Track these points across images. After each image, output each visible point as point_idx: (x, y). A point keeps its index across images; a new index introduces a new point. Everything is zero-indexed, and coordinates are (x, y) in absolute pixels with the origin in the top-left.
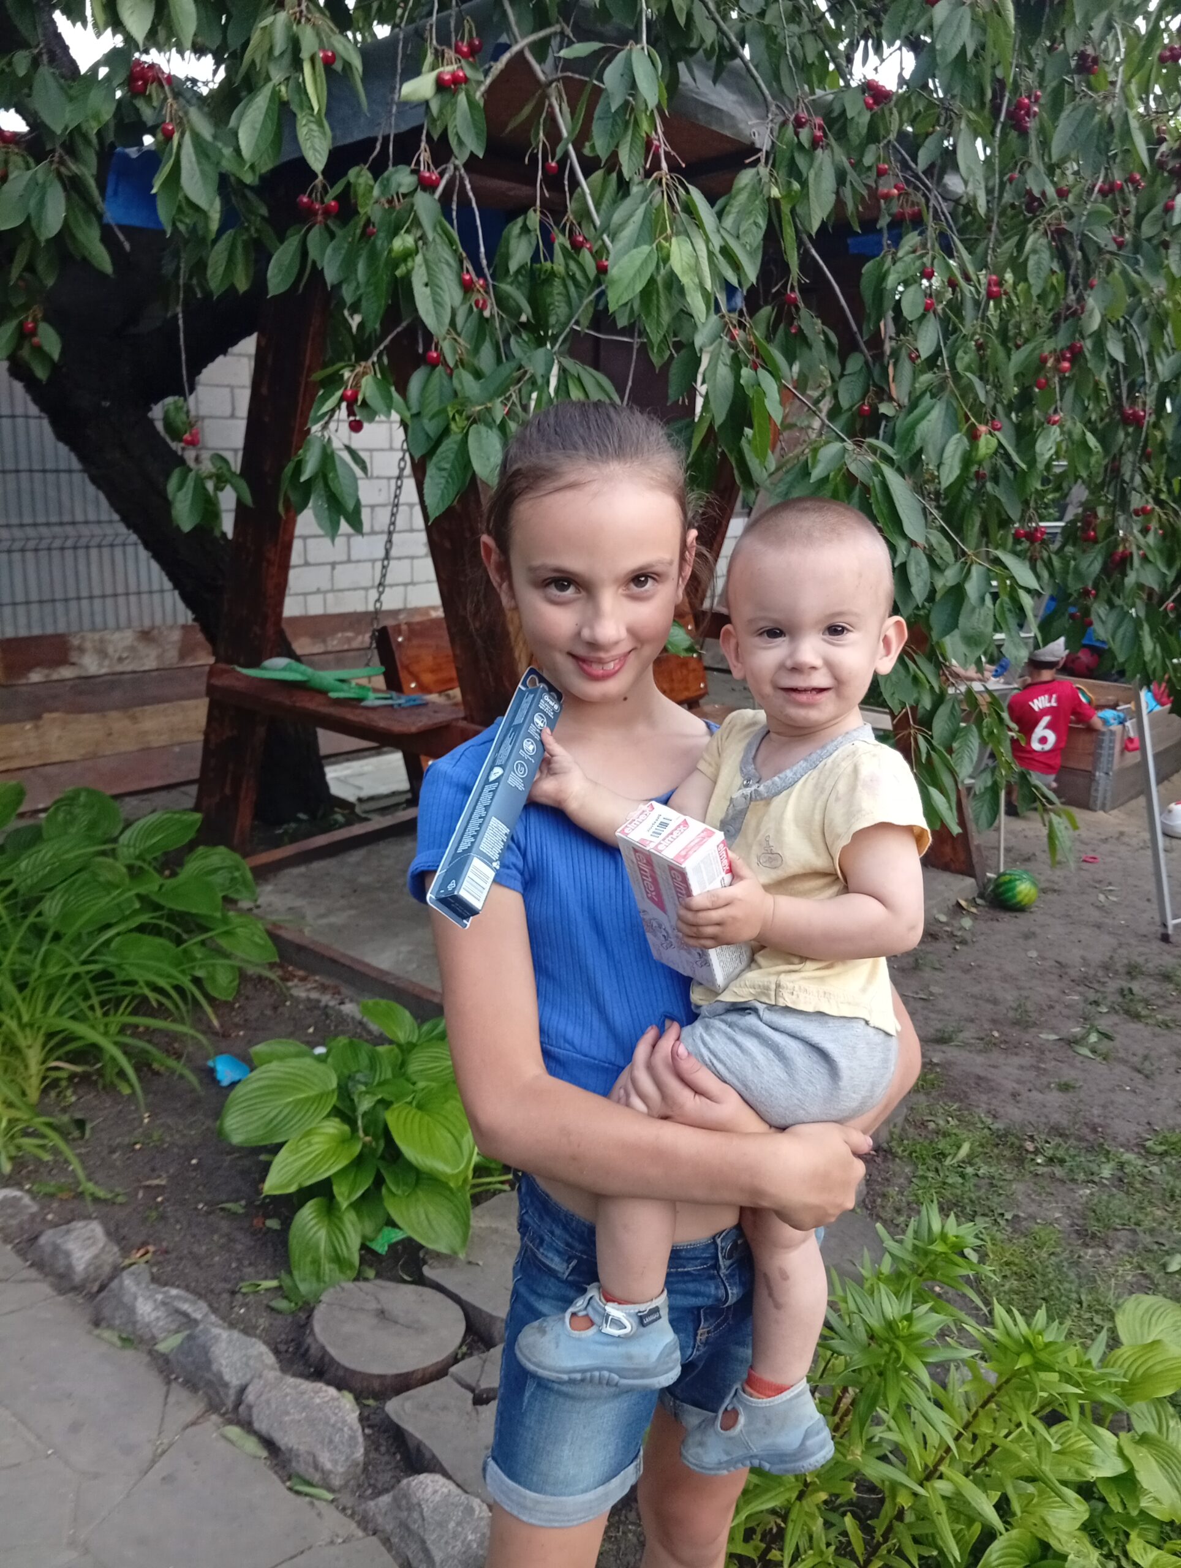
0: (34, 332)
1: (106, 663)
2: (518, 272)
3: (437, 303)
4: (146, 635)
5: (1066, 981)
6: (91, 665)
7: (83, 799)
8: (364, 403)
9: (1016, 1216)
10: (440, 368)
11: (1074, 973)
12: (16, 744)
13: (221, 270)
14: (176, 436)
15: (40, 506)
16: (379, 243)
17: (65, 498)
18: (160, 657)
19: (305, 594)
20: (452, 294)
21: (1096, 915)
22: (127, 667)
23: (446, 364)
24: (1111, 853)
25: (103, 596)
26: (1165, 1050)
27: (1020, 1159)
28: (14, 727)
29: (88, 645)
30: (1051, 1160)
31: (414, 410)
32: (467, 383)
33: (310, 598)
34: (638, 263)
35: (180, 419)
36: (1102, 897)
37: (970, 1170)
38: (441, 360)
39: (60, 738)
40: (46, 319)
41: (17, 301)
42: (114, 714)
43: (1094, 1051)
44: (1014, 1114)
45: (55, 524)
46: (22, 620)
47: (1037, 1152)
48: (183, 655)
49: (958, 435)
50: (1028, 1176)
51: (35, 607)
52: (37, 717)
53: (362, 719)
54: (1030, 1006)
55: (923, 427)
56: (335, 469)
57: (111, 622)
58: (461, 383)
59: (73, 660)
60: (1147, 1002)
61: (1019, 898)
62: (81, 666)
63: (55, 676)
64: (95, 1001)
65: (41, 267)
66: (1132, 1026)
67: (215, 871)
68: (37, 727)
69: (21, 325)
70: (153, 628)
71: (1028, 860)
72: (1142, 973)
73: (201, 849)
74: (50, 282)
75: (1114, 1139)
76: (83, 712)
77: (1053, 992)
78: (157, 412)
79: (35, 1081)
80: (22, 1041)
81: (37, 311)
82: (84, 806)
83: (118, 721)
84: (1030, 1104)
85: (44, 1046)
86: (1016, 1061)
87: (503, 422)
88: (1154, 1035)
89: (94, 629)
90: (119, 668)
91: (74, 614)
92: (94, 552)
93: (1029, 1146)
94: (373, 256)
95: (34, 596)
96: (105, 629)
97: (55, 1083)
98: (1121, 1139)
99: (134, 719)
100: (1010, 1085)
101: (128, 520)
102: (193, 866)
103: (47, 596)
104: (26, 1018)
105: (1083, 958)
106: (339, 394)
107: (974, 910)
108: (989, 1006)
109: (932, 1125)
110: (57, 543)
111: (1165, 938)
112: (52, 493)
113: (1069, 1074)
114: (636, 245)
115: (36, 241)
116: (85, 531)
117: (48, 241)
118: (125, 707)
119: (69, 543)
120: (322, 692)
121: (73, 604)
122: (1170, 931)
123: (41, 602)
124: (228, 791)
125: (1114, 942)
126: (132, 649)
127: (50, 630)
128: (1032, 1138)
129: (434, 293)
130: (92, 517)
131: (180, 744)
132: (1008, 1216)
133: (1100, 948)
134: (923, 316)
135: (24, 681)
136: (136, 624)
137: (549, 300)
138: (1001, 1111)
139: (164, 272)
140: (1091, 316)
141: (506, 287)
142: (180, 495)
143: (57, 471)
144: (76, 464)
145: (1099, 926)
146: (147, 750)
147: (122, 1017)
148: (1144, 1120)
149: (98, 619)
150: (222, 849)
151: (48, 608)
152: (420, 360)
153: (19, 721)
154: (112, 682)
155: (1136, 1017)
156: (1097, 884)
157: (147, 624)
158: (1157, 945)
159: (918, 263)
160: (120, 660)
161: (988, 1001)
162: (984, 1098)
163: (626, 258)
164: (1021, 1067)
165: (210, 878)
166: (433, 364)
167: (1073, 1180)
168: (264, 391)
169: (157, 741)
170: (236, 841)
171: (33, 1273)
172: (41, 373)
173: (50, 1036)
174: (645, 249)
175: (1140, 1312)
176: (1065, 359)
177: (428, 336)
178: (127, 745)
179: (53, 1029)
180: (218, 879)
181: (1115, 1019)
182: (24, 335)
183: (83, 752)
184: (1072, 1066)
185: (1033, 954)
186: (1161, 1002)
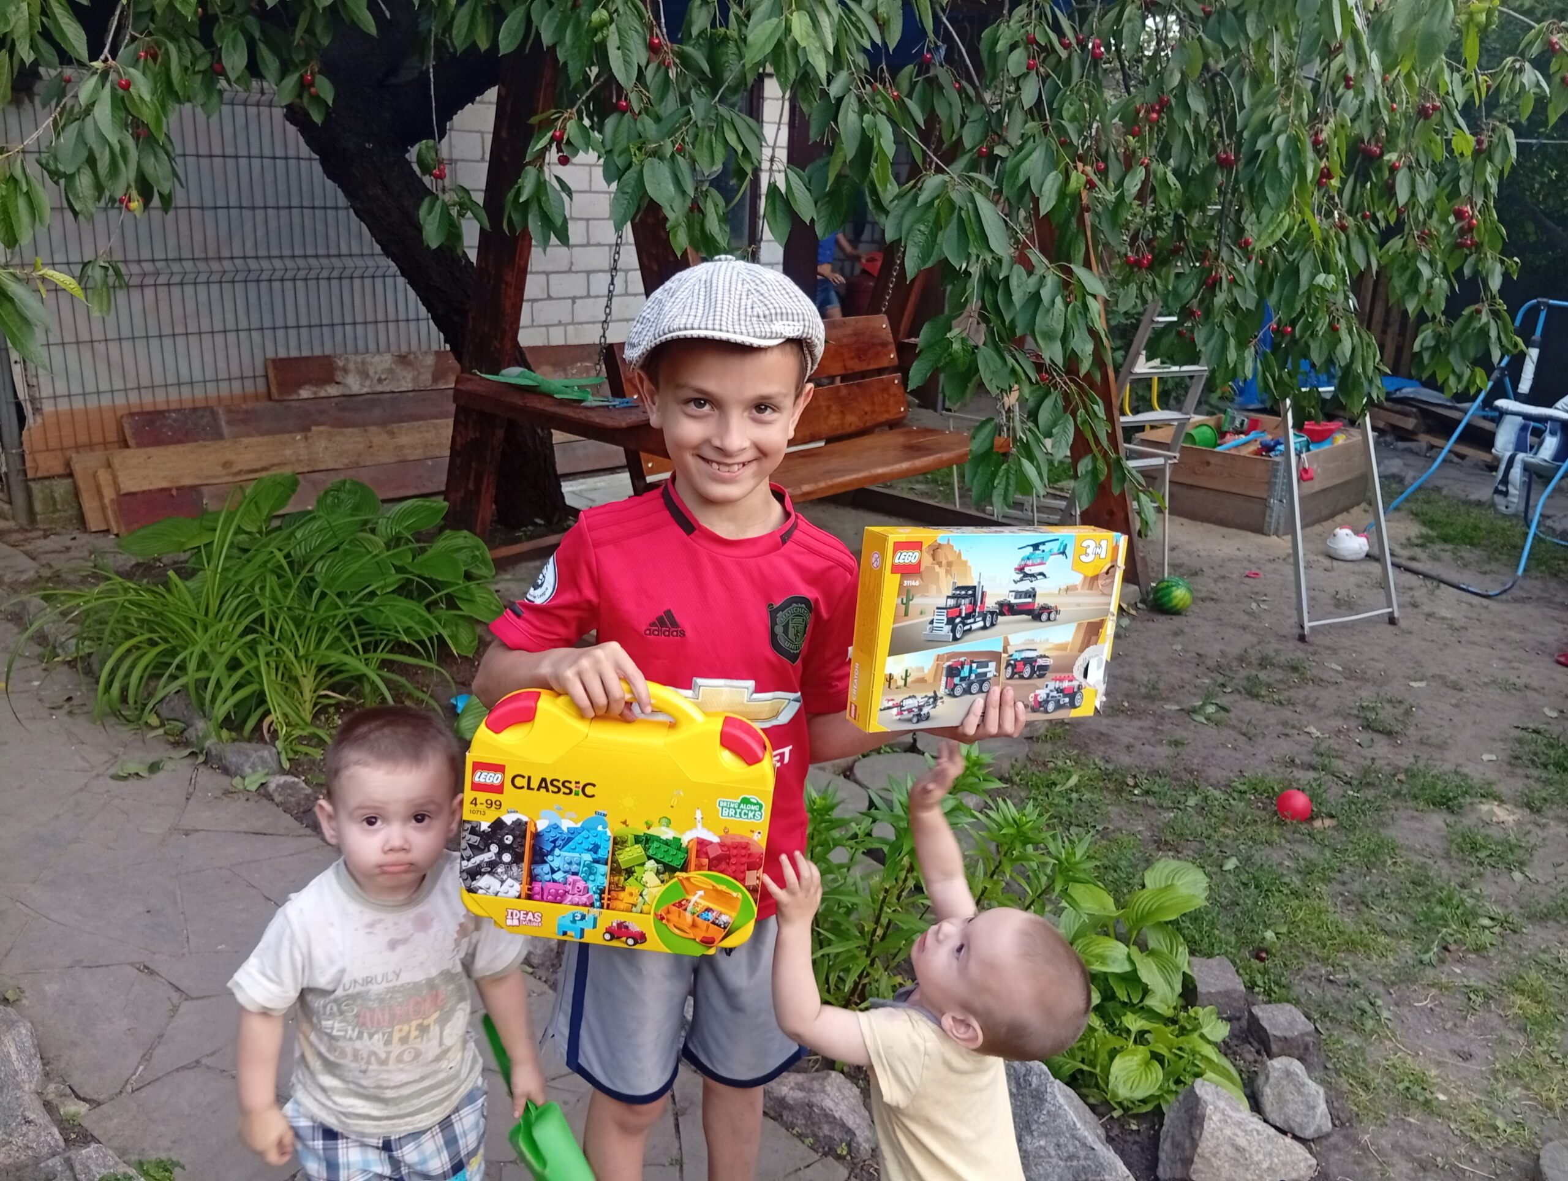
0: (312, 84)
1: (368, 383)
2: (699, 35)
3: (627, 62)
4: (403, 359)
5: (1202, 668)
6: (354, 384)
7: (347, 486)
8: (569, 142)
9: (1105, 828)
10: (628, 114)
11: (1211, 663)
12: (288, 452)
13: (464, 31)
14: (426, 169)
15: (309, 240)
16: (583, 14)
17: (332, 234)
18: (415, 379)
19: (547, 326)
20: (640, 55)
21: (1244, 619)
22: (386, 387)
23: (632, 111)
24: (1275, 571)
25: (365, 323)
26: (1274, 721)
27: (1121, 788)
28: (286, 436)
29: (352, 366)
30: (1147, 792)
31: (608, 148)
32: (648, 125)
33: (551, 329)
34: (768, 31)
35: (430, 157)
36: (1254, 605)
37: (1074, 796)
38: (629, 108)
39: (326, 448)
40: (320, 72)
41: (298, 57)
42: (373, 429)
43: (1208, 719)
44: (1125, 760)
45: (323, 256)
46: (293, 343)
47: (1136, 786)
48: (435, 380)
49: (1054, 173)
50: (1123, 802)
51: (304, 332)
52: (306, 429)
53: (582, 416)
54: (1161, 685)
55: (1026, 166)
56: (546, 194)
57: (372, 346)
58: (643, 125)
59: (339, 379)
60: (1269, 686)
61: (1175, 602)
62: (345, 385)
63: (322, 394)
64: (358, 642)
65: (319, 30)
66: (1250, 702)
67: (459, 549)
68: (306, 438)
69: (302, 77)
70: (409, 353)
71: (1196, 574)
72: (1272, 665)
73: (448, 532)
74: (326, 42)
75: (1206, 780)
76: (347, 427)
77: (1187, 676)
78: (412, 154)
79: (308, 706)
80: (298, 671)
81: (315, 66)
82: (349, 491)
83: (377, 435)
84: (1140, 754)
85: (316, 677)
86: (1138, 723)
87: (673, 156)
88: (1267, 710)
89: (356, 352)
90: (379, 388)
91: (339, 337)
92: (357, 283)
93: (1131, 782)
94: (578, 25)
95: (304, 321)
96: (367, 352)
97: (324, 709)
98: (1212, 781)
99: (392, 434)
100: (1127, 740)
101: (387, 252)
102: (443, 543)
103: (315, 321)
104: (302, 652)
105: (1222, 652)
106: (550, 134)
107: (1133, 612)
108: (1126, 684)
109: (1051, 765)
110: (325, 274)
111: (1302, 638)
112: (320, 227)
113: (1180, 734)
114: (769, 18)
115: (315, 8)
116: (349, 262)
117: (324, 9)
118: (383, 423)
119: (335, 274)
120: (549, 396)
121: (338, 330)
122: (1307, 631)
123: (310, 326)
124: (471, 486)
125: (1254, 640)
126: (390, 371)
127: (317, 352)
128: (1135, 777)
129: (624, 54)
130: (355, 250)
131: (431, 458)
132: (1100, 828)
133: (1239, 643)
134: (1025, 75)
135: (295, 397)
136: (393, 348)
137: (724, 59)
138: (1114, 758)
139: (420, 28)
140: (1171, 75)
141: (688, 49)
142: (429, 218)
143: (325, 208)
144: (342, 200)
145: (1244, 628)
146: (403, 461)
147: (381, 655)
148: (1237, 769)
149: (361, 344)
150: (465, 532)
151: (316, 332)
152: (616, 109)
153: (291, 432)
154: (373, 400)
155: (1257, 696)
156: (1254, 596)
157: (404, 349)
158: (1293, 644)
159: (1023, 31)
160: (380, 380)
161: (1127, 680)
162: (1102, 748)
163: (759, 28)
164: (1141, 728)
165: (456, 555)
166: (623, 111)
167: (1161, 807)
168: (504, 134)
169: (412, 455)
170: (478, 530)
171: (309, 831)
172: (317, 118)
173: (321, 669)
174: (775, 20)
175: (1167, 871)
176: (1154, 110)
177: (620, 88)
178: (387, 457)
179: (326, 662)
180: (462, 556)
181: (1237, 697)
182: (304, 85)
183: (346, 461)
184: (1186, 729)
185: (1179, 647)
186: (1281, 686)
